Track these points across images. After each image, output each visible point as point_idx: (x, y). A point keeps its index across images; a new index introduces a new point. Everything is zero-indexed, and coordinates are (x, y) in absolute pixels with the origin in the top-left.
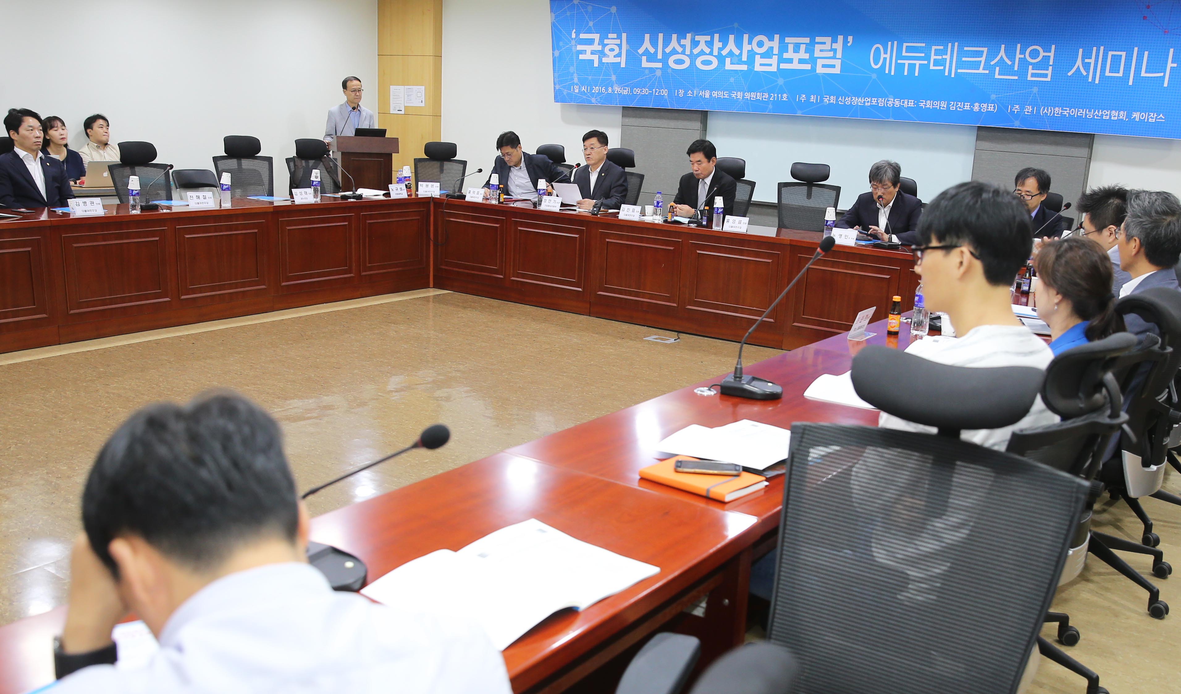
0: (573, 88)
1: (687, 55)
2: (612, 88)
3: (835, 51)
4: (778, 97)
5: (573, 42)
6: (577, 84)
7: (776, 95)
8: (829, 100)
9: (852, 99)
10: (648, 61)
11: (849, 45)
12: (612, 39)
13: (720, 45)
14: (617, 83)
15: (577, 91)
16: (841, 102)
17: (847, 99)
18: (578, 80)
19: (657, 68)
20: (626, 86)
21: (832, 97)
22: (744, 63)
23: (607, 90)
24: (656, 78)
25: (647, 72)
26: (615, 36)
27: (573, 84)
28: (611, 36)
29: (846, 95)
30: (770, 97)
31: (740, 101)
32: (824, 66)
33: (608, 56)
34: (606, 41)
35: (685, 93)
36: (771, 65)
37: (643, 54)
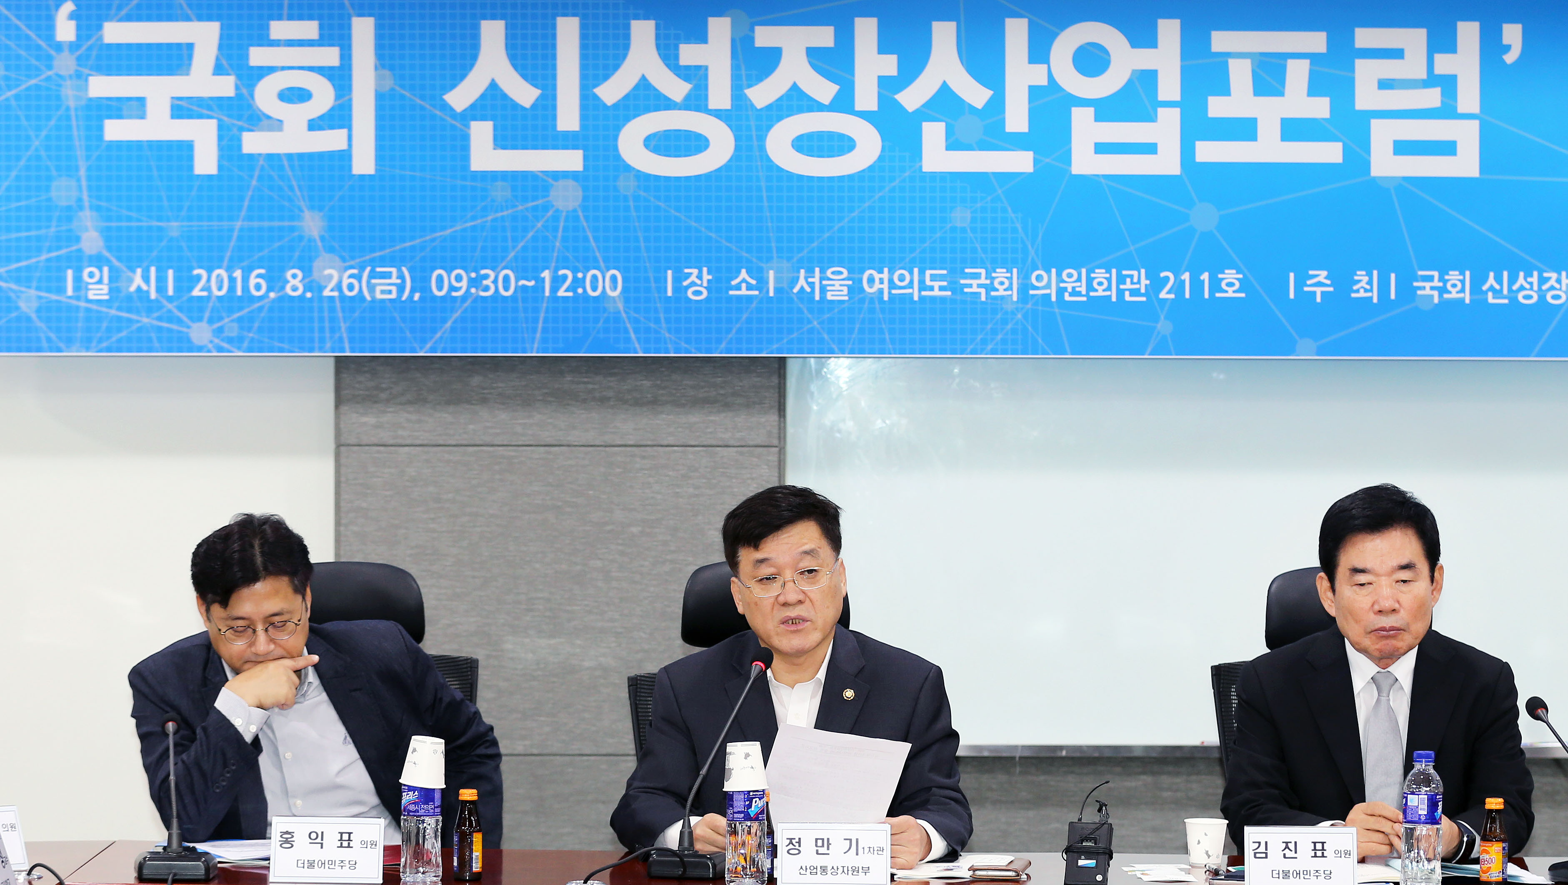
0: (78, 279)
1: (718, 114)
2: (307, 271)
3: (1448, 84)
4: (1197, 285)
5: (65, 64)
6: (98, 261)
7: (1186, 276)
8: (1442, 290)
9: (1542, 280)
10: (502, 141)
11: (1510, 58)
12: (290, 43)
13: (889, 65)
14: (331, 250)
15: (98, 292)
16: (1497, 293)
17: (1521, 280)
18: (107, 239)
19: (557, 176)
20: (383, 262)
21: (1454, 276)
22: (1016, 142)
23: (275, 280)
24: (556, 218)
25: (500, 192)
26: (309, 29)
27: (78, 261)
28: (279, 29)
29: (1516, 266)
30: (1157, 284)
31: (1009, 307)
32: (1402, 148)
33: (277, 125)
34: (258, 56)
35: (718, 286)
36: (1150, 149)
37: (476, 111)
